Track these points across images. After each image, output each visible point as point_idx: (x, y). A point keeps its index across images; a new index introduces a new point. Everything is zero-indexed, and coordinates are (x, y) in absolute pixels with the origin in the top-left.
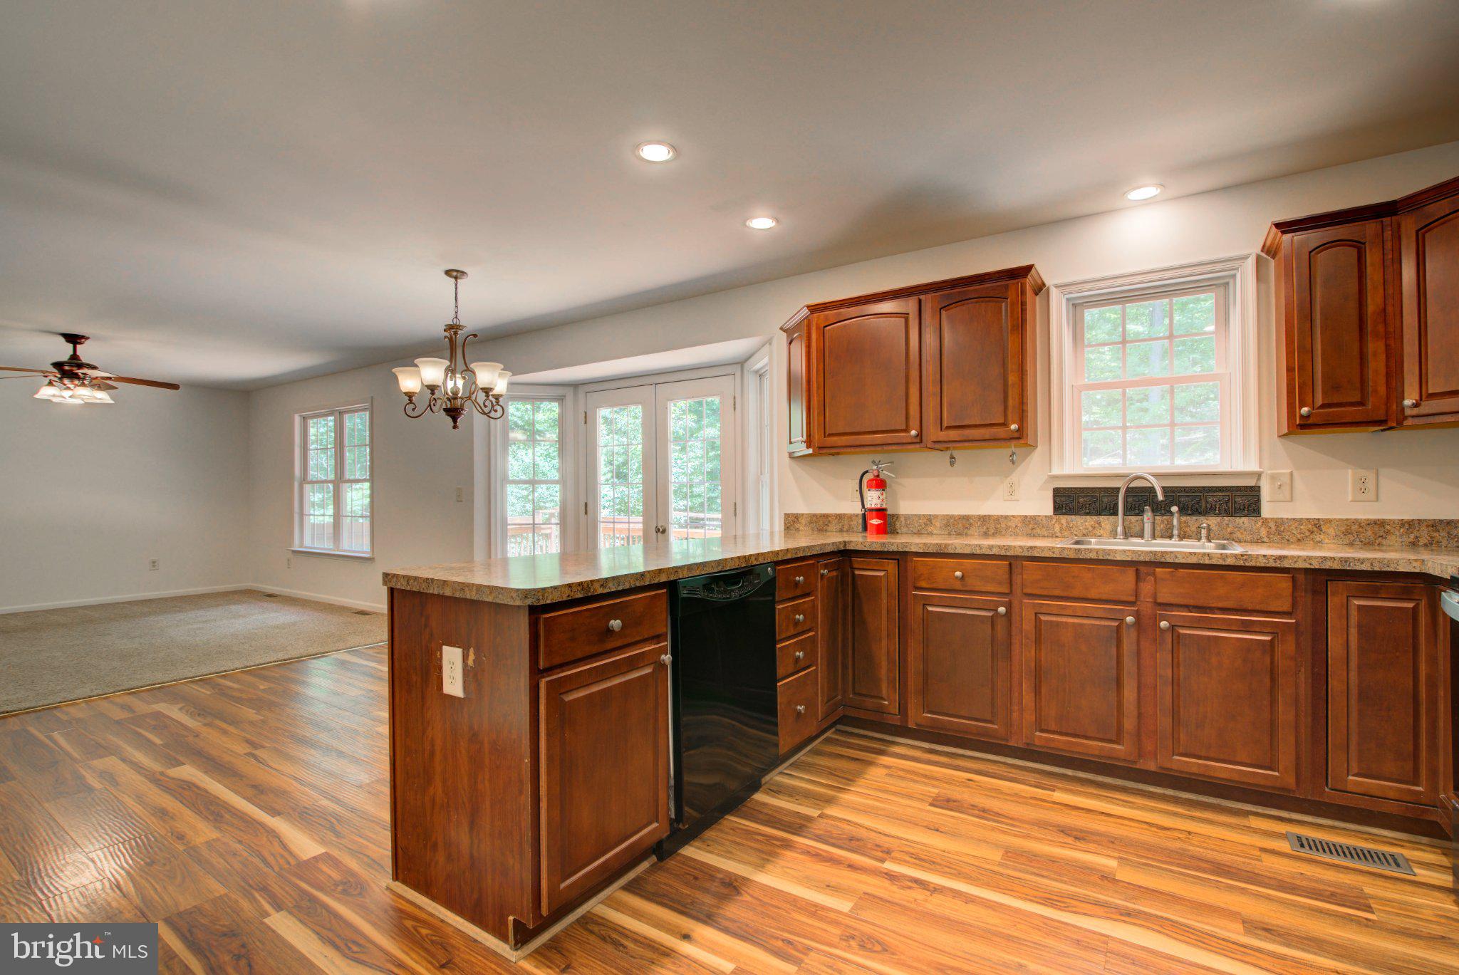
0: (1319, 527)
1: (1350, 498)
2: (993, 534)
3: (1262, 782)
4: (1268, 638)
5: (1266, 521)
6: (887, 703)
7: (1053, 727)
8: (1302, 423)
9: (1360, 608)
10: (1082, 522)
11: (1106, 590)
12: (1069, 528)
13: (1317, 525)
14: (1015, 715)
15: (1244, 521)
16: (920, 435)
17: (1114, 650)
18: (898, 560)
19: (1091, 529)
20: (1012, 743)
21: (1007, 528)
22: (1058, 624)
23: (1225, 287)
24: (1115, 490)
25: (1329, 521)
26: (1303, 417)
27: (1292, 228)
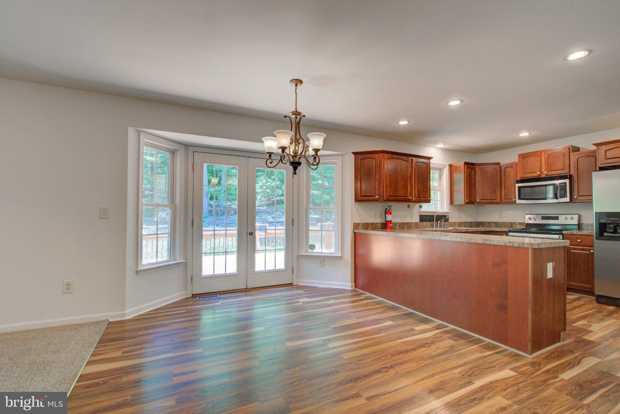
5: (450, 223)
12: (423, 225)
13: (455, 223)
16: (411, 199)
19: (426, 225)
21: (412, 226)
23: (441, 170)
24: (434, 216)
25: (456, 222)
26: (467, 202)
27: (466, 163)
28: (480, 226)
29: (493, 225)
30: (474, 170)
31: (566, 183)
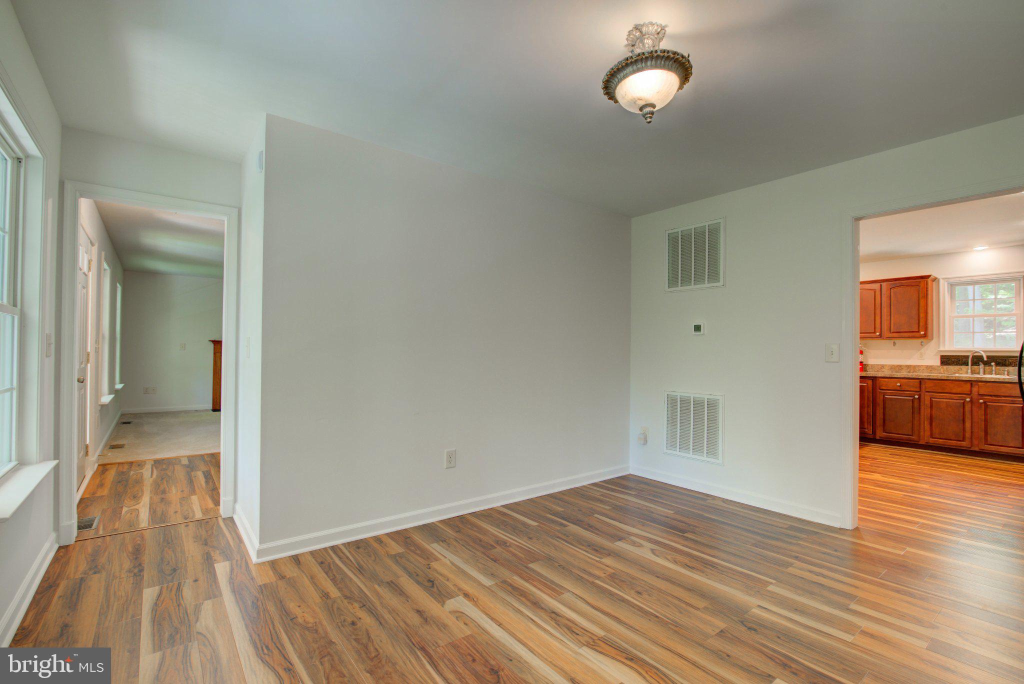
2: (912, 372)
6: (867, 430)
7: (937, 436)
10: (952, 368)
11: (959, 390)
12: (947, 369)
14: (922, 433)
16: (880, 335)
17: (962, 410)
18: (873, 380)
19: (955, 370)
20: (920, 443)
21: (919, 369)
22: (939, 401)
24: (968, 357)
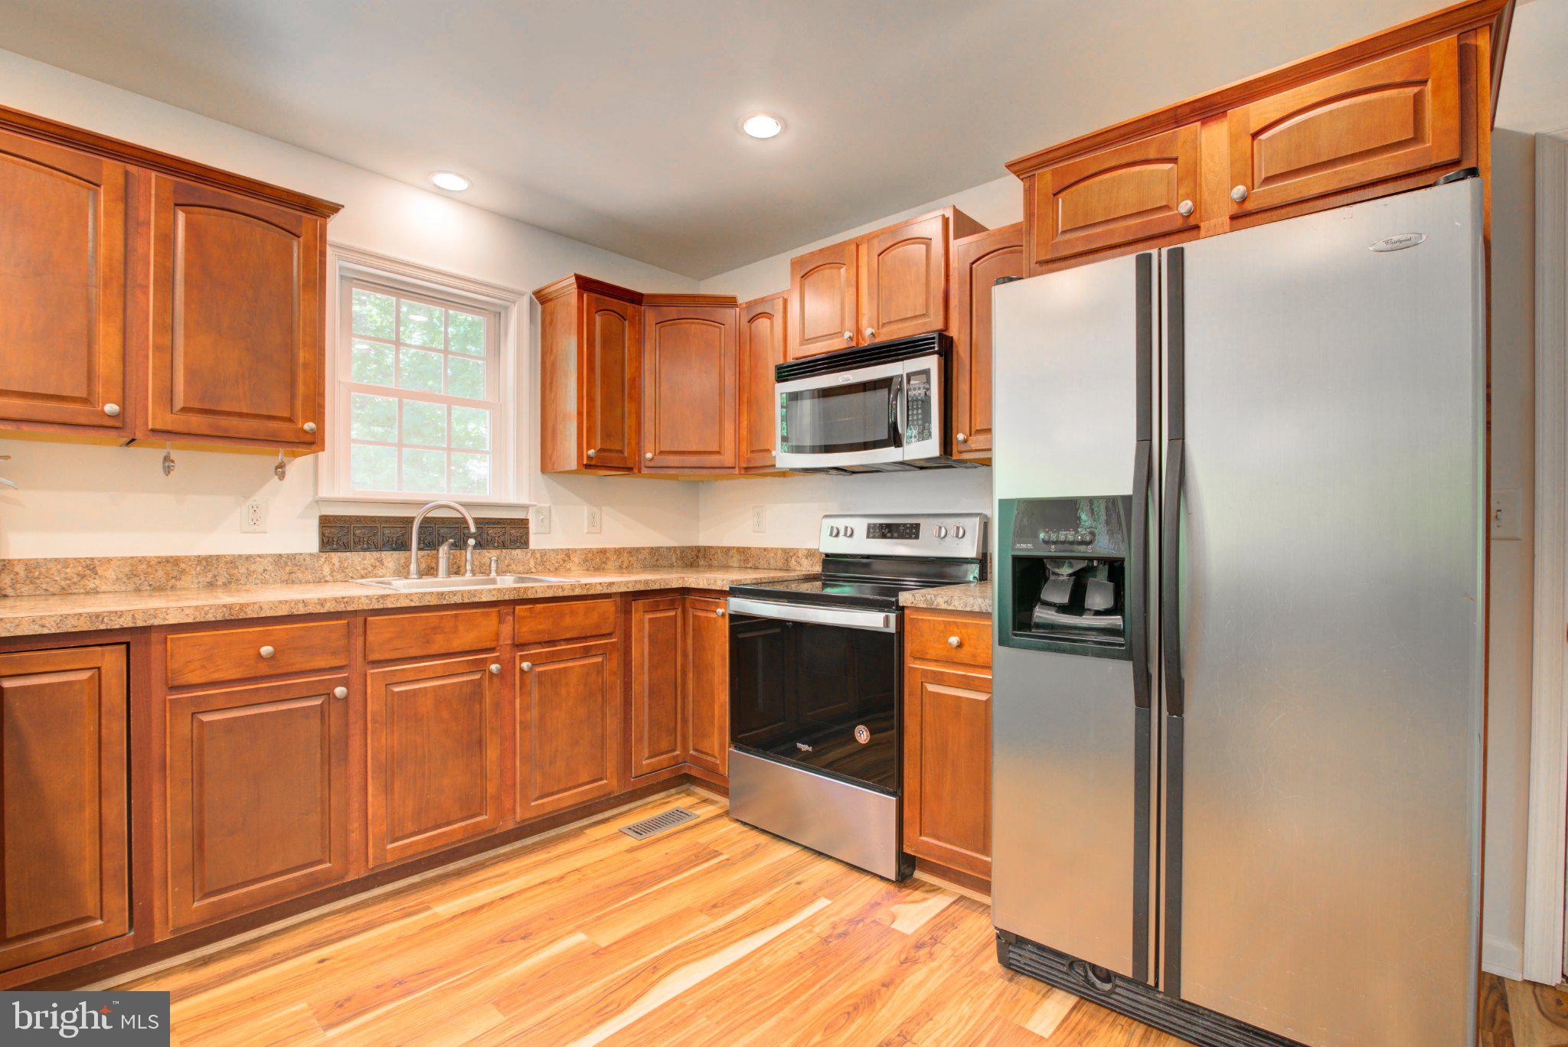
0: (569, 557)
1: (586, 531)
2: (224, 584)
3: (590, 797)
4: (599, 659)
5: (534, 552)
6: (99, 922)
7: (409, 829)
8: (589, 463)
9: (650, 620)
10: (360, 560)
11: (469, 639)
12: (342, 569)
13: (568, 554)
14: (355, 836)
15: (517, 553)
16: (122, 413)
17: (477, 708)
18: (128, 644)
19: (370, 569)
20: (351, 877)
21: (249, 574)
22: (415, 692)
23: (496, 315)
24: (409, 521)
25: (575, 551)
26: (589, 458)
27: (585, 284)
28: (702, 562)
29: (735, 562)
30: (632, 324)
31: (926, 373)
